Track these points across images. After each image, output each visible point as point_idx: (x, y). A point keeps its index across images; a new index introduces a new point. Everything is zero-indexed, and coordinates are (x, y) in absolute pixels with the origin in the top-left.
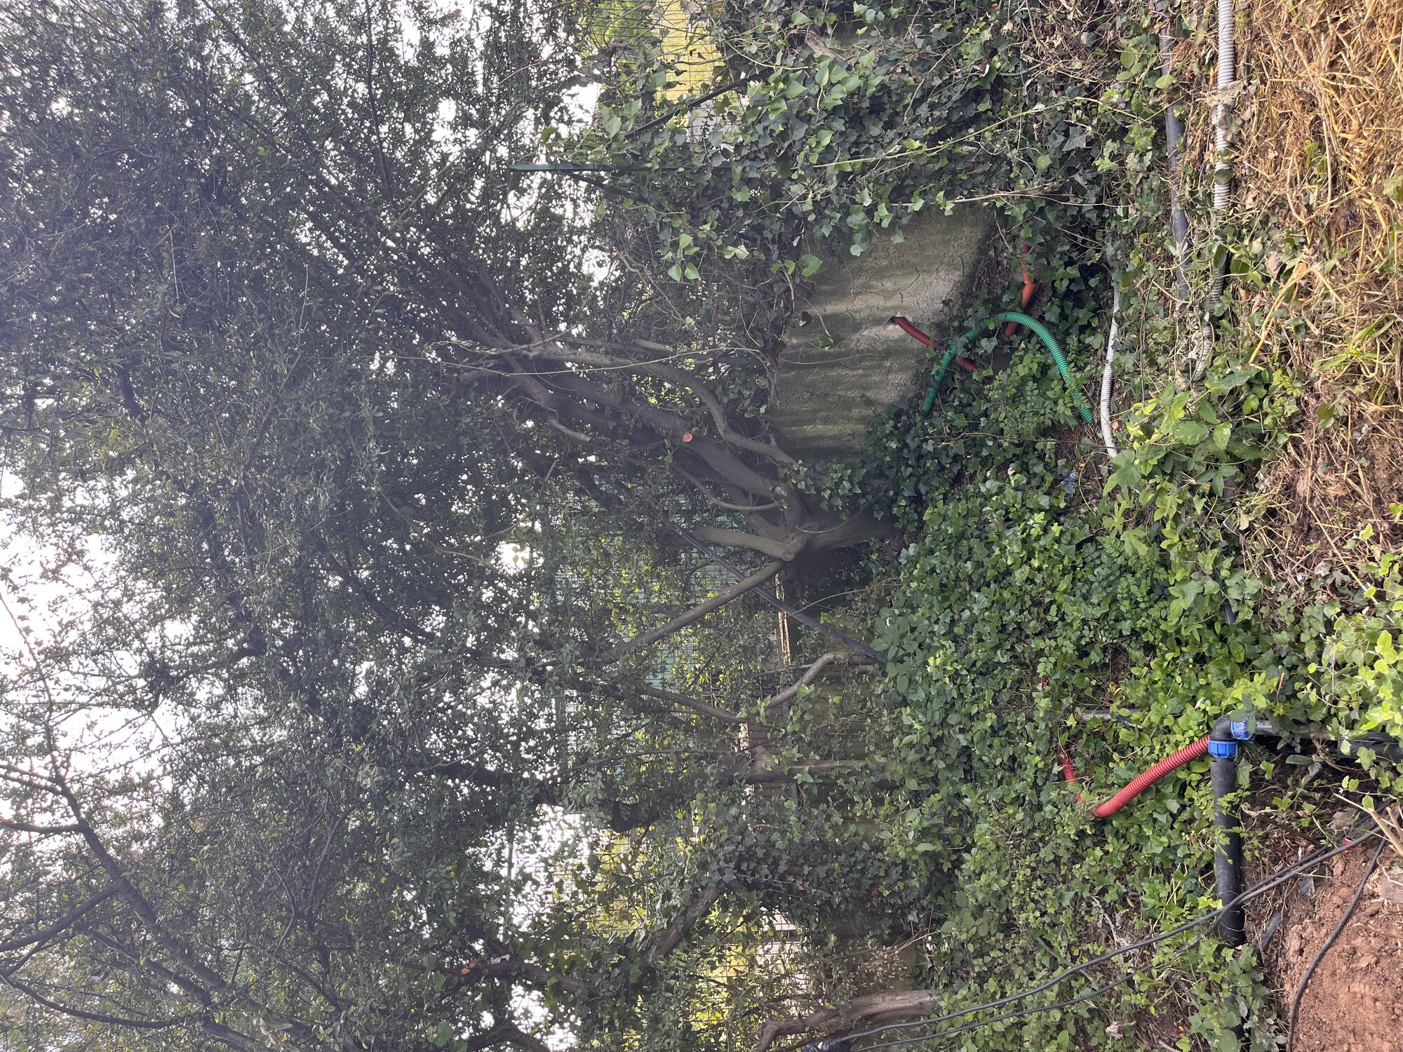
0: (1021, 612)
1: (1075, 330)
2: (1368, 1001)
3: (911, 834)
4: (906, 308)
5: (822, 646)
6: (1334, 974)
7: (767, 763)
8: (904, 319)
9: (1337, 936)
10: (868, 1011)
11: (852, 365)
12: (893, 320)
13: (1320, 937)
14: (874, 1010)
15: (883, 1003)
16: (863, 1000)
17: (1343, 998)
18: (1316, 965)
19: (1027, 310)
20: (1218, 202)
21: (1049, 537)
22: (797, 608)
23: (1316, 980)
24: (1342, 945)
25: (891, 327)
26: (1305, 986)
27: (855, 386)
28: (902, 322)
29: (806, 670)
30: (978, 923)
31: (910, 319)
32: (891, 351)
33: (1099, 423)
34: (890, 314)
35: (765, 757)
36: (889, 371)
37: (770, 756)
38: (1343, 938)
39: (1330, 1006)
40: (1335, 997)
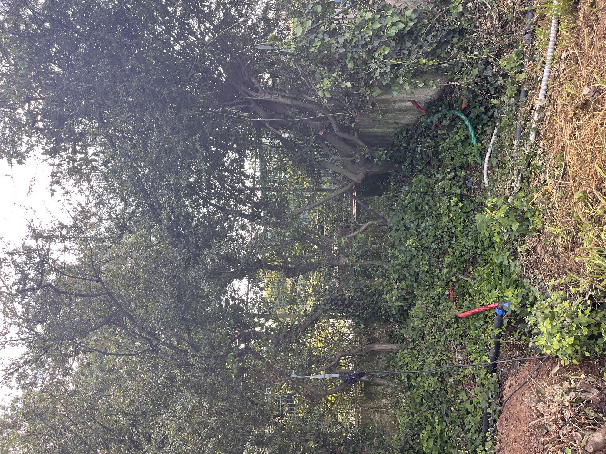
0: (443, 232)
1: (481, 123)
2: (524, 412)
3: (394, 298)
4: (415, 98)
5: (369, 219)
6: (517, 399)
7: (344, 261)
8: (414, 101)
9: (521, 387)
10: (373, 349)
11: (392, 113)
12: (410, 101)
13: (516, 385)
14: (375, 349)
15: (378, 347)
16: (371, 345)
17: (518, 407)
18: (513, 394)
19: (463, 111)
20: (531, 138)
21: (458, 207)
22: (361, 200)
23: (512, 398)
24: (521, 391)
25: (408, 103)
26: (508, 399)
27: (391, 118)
28: (414, 102)
29: (362, 226)
30: (413, 333)
31: (416, 101)
32: (407, 109)
33: (484, 166)
34: (409, 99)
35: (343, 259)
36: (406, 115)
37: (345, 258)
38: (522, 389)
39: (514, 408)
40: (516, 406)
